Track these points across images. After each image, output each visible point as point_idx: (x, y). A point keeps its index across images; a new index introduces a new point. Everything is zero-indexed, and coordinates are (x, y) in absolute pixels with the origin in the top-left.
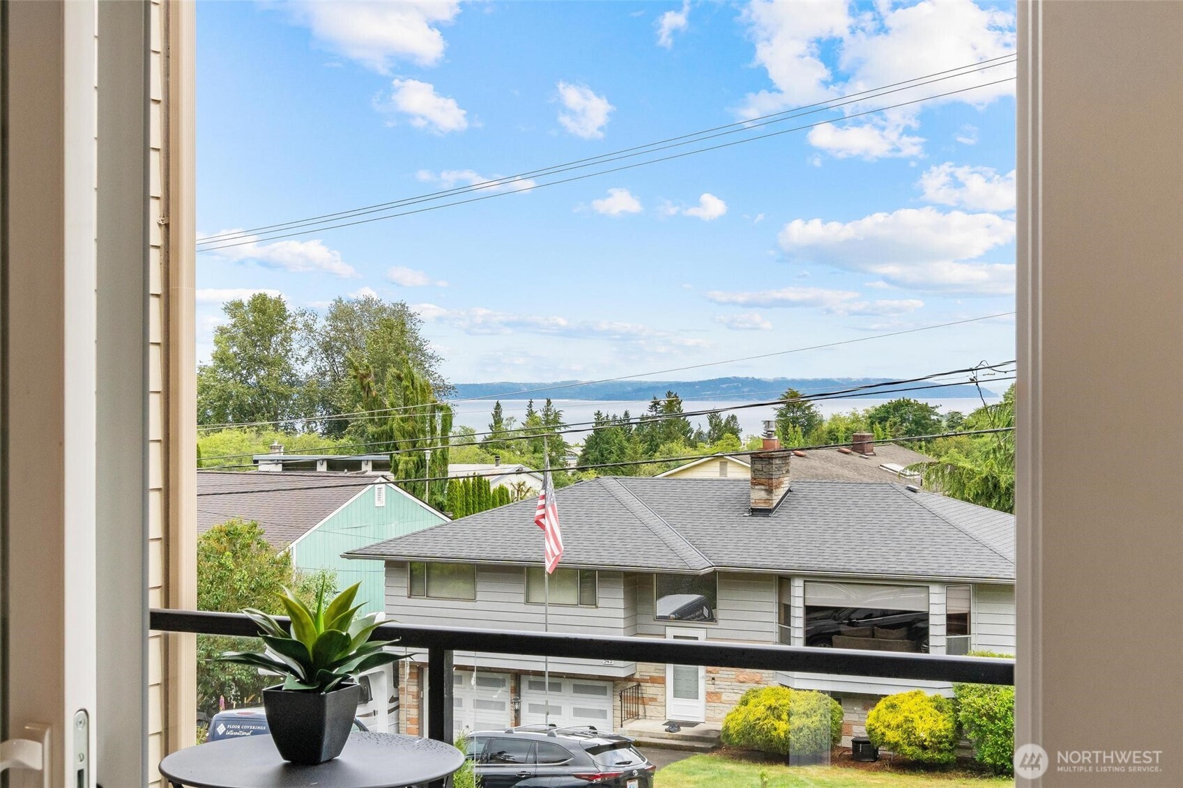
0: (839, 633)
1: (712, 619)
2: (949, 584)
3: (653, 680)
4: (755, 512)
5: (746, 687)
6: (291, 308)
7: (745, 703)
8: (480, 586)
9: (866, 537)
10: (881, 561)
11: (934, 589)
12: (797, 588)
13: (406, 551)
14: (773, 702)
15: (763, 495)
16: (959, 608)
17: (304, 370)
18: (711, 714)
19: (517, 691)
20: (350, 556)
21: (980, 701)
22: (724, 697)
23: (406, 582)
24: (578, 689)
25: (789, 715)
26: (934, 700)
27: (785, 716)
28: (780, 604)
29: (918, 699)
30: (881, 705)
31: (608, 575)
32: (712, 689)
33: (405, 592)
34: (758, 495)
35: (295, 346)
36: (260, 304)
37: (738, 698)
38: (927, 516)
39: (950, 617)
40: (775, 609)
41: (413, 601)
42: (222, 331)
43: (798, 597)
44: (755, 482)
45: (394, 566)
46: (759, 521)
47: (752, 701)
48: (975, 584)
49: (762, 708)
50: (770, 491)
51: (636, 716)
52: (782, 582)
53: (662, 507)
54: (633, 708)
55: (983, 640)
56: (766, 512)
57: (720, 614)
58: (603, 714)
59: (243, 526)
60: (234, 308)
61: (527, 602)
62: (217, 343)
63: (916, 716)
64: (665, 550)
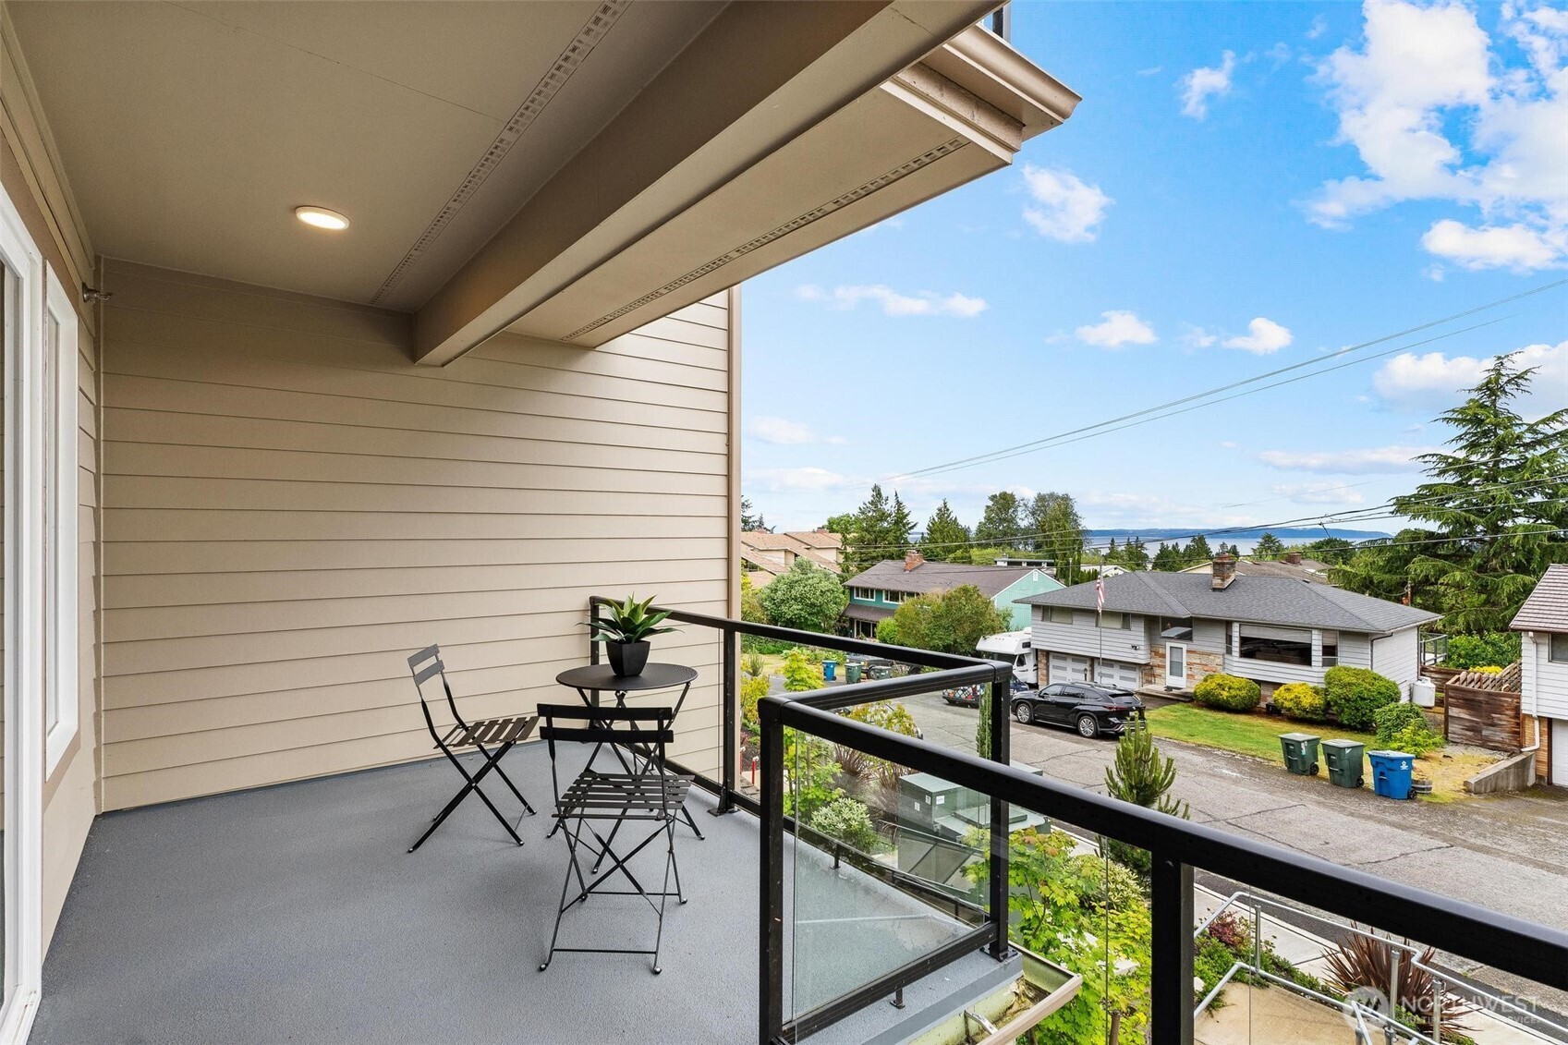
0: (1260, 651)
1: (1191, 639)
2: (1324, 630)
3: (1159, 666)
4: (1214, 590)
5: (1207, 673)
6: (1017, 497)
7: (1206, 680)
8: (1074, 618)
9: (1276, 604)
10: (1284, 616)
11: (1314, 632)
12: (1236, 628)
13: (1041, 601)
14: (1220, 682)
15: (1219, 581)
16: (1330, 642)
17: (1023, 523)
18: (1189, 685)
19: (1092, 666)
20: (1015, 602)
21: (1340, 691)
22: (1196, 677)
23: (1040, 614)
24: (1121, 667)
25: (1230, 688)
26: (1314, 688)
27: (1226, 689)
28: (1227, 635)
29: (1304, 687)
30: (1282, 688)
31: (1137, 616)
32: (1190, 673)
33: (1040, 619)
34: (1217, 582)
35: (1019, 513)
36: (1004, 496)
37: (1202, 678)
38: (1313, 595)
39: (1325, 648)
40: (1224, 637)
41: (1043, 623)
42: (988, 507)
43: (1236, 632)
44: (1215, 575)
45: (1035, 607)
46: (1217, 593)
47: (1209, 681)
48: (1340, 631)
49: (1214, 684)
50: (1223, 580)
51: (1150, 682)
52: (1228, 624)
53: (1166, 586)
54: (1150, 679)
55: (1344, 660)
56: (1221, 590)
57: (1194, 638)
58: (1134, 680)
59: (971, 587)
60: (993, 498)
61: (1097, 626)
62: (986, 512)
63: (1302, 696)
64: (1165, 606)
